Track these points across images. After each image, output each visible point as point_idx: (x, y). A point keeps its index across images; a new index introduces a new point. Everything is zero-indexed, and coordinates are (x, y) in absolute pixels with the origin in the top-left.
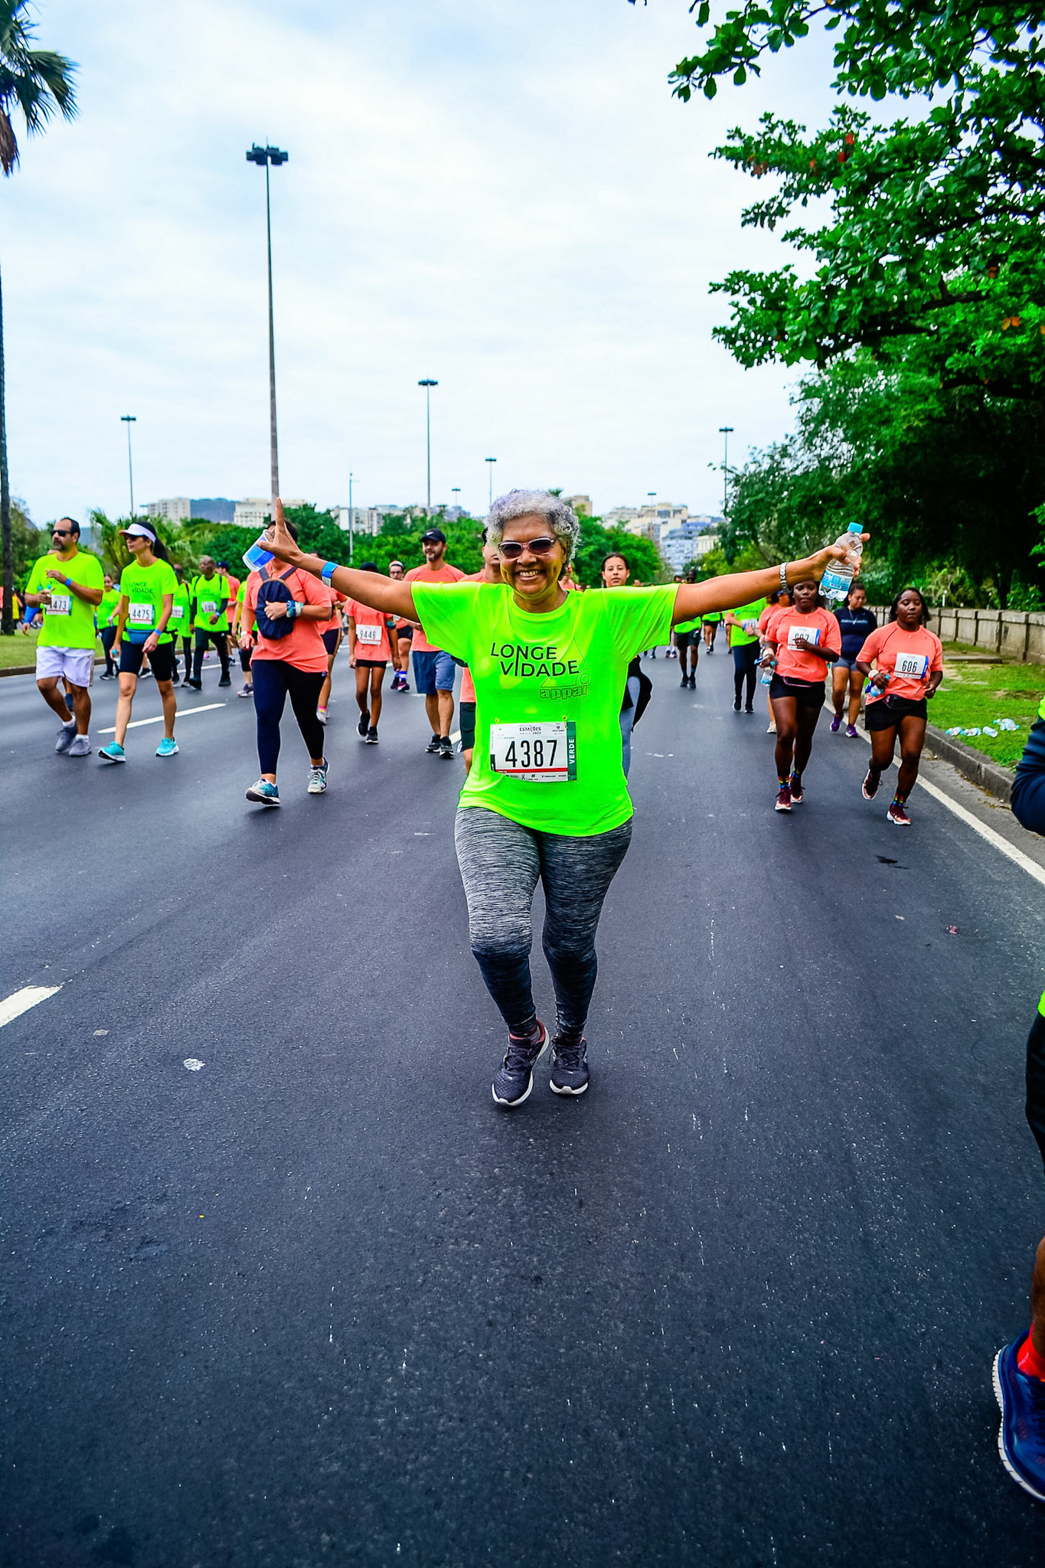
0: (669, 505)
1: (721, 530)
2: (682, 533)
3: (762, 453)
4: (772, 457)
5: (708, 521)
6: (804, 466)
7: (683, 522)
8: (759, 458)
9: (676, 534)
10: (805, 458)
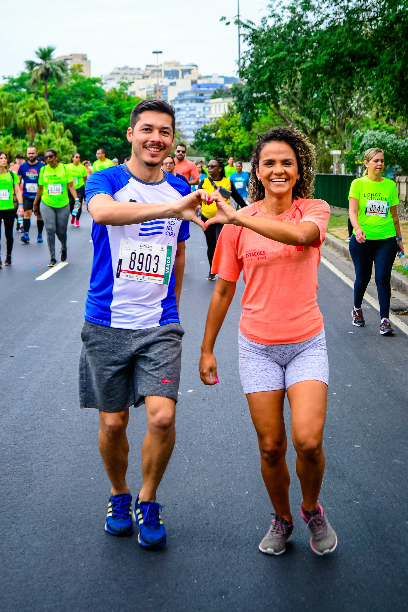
0: (177, 64)
1: (236, 92)
2: (193, 95)
3: (282, 5)
4: (293, 10)
5: (221, 81)
6: (329, 20)
7: (194, 83)
8: (278, 11)
9: (186, 96)
10: (330, 11)
